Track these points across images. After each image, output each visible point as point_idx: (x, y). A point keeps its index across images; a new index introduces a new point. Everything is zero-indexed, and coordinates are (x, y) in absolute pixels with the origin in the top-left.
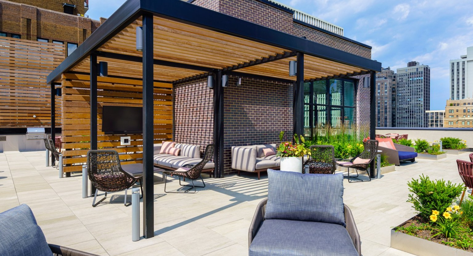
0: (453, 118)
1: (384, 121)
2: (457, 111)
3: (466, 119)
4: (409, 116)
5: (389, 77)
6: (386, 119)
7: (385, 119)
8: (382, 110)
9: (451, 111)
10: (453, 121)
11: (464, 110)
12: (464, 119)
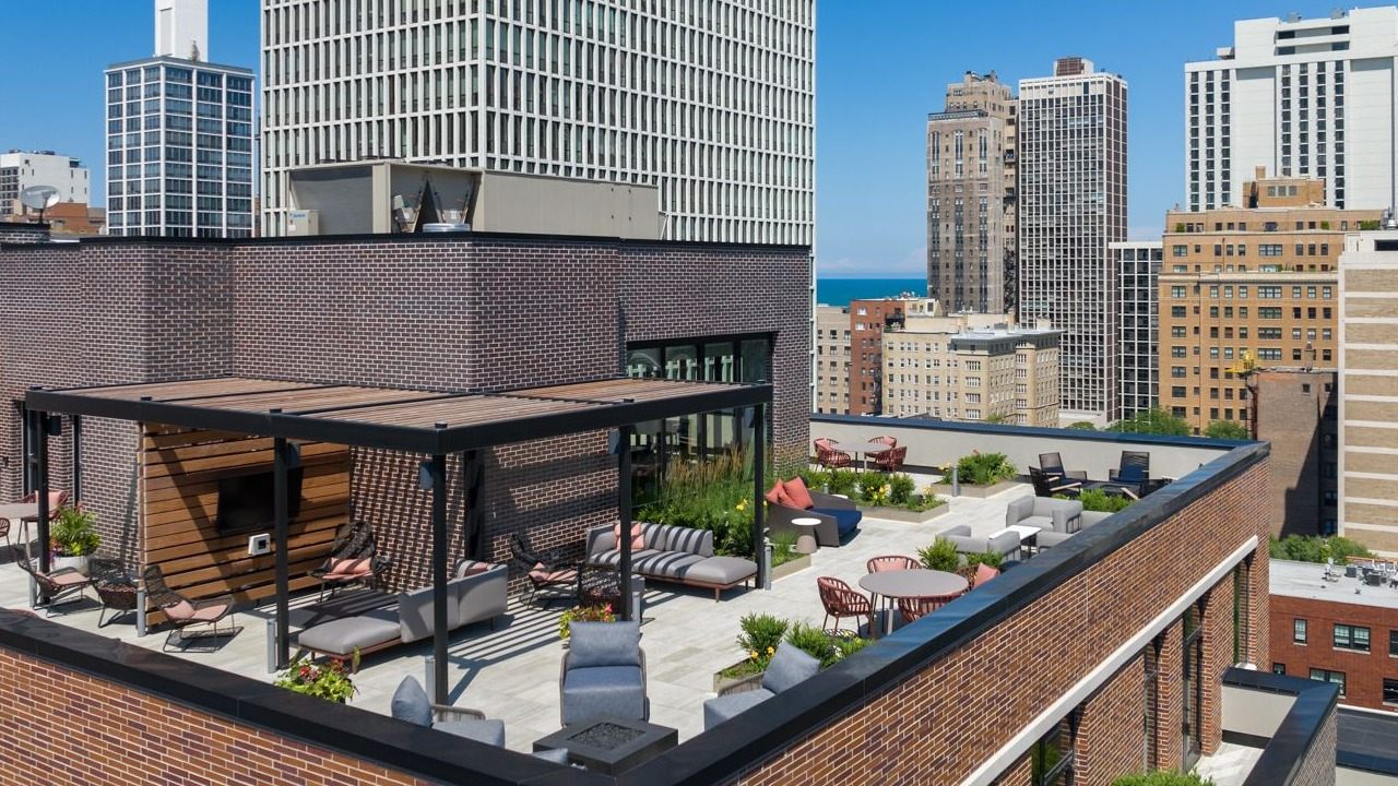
0: (1183, 274)
1: (976, 274)
2: (1198, 250)
3: (1222, 277)
4: (1062, 259)
5: (994, 109)
6: (984, 267)
7: (981, 267)
8: (971, 232)
9: (1180, 250)
10: (1186, 284)
11: (1216, 246)
12: (1214, 277)
